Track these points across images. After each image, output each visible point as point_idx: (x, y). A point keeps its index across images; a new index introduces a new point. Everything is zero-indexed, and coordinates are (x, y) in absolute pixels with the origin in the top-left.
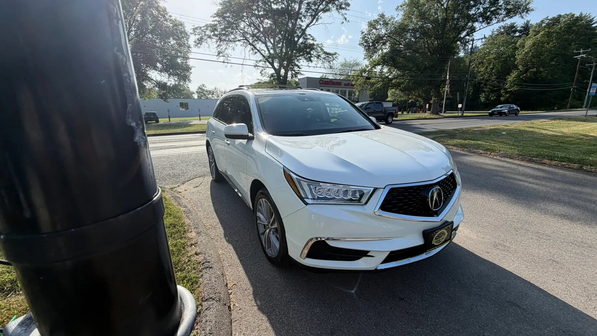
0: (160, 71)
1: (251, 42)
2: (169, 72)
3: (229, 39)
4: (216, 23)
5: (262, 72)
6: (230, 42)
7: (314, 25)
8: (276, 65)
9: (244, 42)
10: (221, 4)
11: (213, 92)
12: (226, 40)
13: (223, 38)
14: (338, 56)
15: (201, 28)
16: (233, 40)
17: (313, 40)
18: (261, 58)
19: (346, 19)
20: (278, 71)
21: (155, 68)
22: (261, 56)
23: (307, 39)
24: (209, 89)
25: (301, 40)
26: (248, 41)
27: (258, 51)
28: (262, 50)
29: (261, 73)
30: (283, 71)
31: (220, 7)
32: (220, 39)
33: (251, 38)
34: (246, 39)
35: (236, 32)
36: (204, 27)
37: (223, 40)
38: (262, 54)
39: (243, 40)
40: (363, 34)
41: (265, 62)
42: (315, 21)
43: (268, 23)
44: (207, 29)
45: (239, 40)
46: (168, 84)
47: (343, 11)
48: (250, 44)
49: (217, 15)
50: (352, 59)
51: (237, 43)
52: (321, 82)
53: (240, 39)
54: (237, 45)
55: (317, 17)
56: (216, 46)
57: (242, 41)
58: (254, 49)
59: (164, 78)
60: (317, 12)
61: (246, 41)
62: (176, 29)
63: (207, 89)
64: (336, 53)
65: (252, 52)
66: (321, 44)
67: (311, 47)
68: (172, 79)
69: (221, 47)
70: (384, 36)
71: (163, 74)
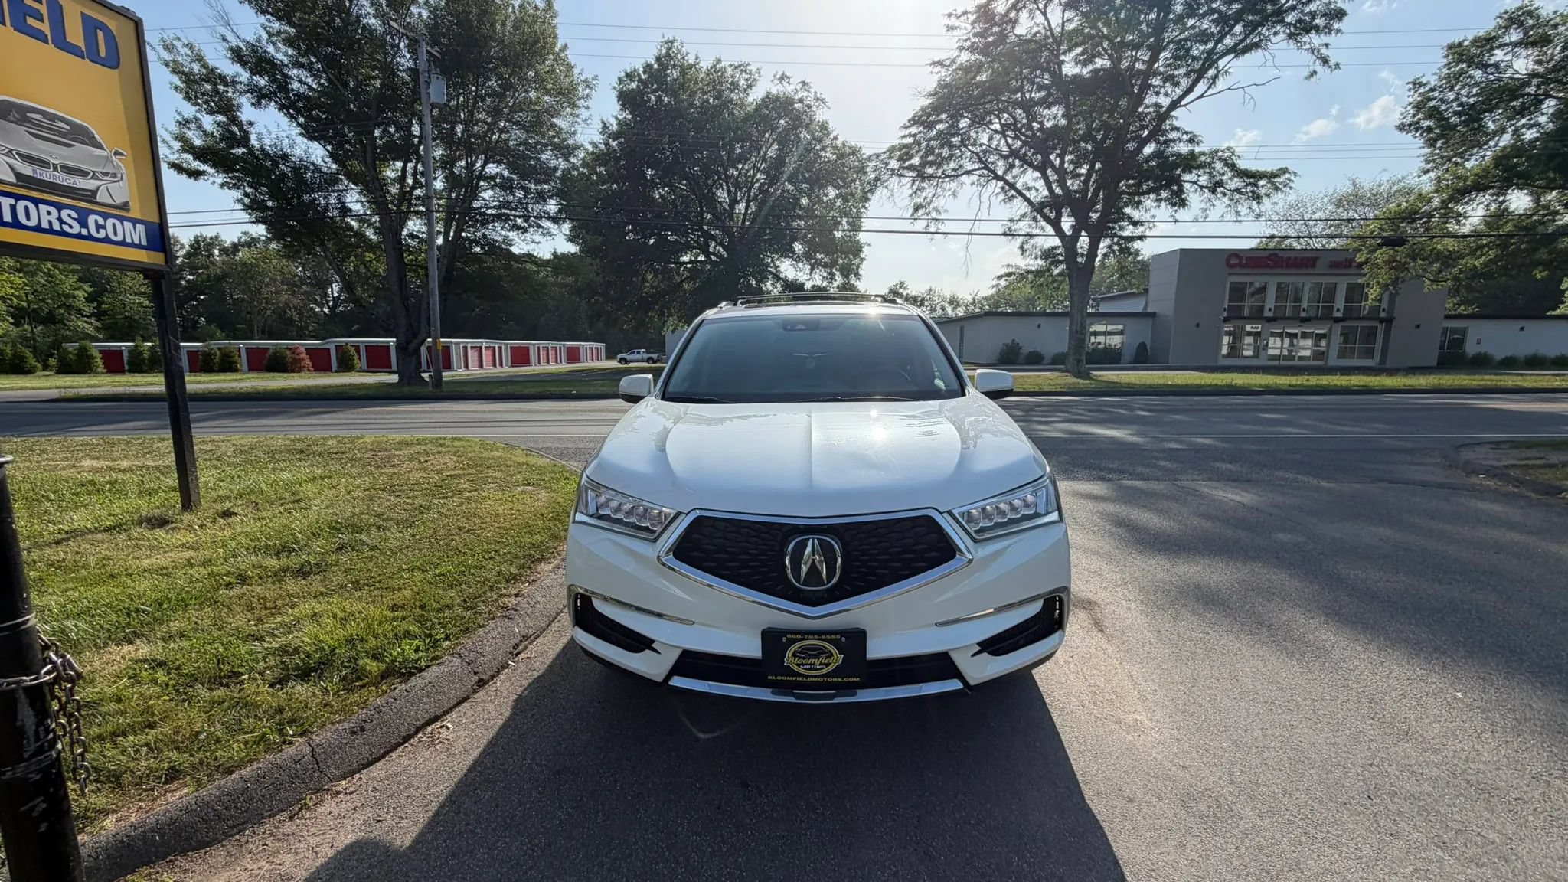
0: (795, 260)
1: (1000, 173)
2: (813, 261)
3: (943, 173)
4: (910, 140)
5: (1025, 247)
6: (947, 179)
7: (1202, 96)
8: (1067, 224)
9: (980, 176)
10: (930, 95)
11: (923, 299)
12: (936, 177)
13: (929, 171)
14: (1293, 178)
15: (878, 156)
16: (953, 173)
17: (1191, 141)
18: (1025, 208)
19: (1325, 61)
20: (1070, 242)
21: (787, 252)
22: (1026, 203)
23: (1167, 142)
24: (914, 294)
25: (1149, 149)
26: (993, 172)
27: (1019, 193)
28: (1029, 189)
29: (1021, 247)
30: (1084, 241)
31: (927, 102)
32: (922, 177)
33: (1001, 163)
34: (986, 167)
35: (963, 153)
36: (884, 153)
37: (927, 177)
38: (1027, 199)
39: (979, 169)
40: (1422, 90)
41: (1035, 219)
42: (1200, 88)
43: (1053, 116)
44: (890, 157)
45: (968, 172)
46: (808, 285)
47: (1315, 39)
48: (997, 178)
49: (914, 121)
50: (1385, 177)
51: (964, 178)
52: (1233, 261)
53: (969, 168)
54: (962, 184)
55: (1211, 72)
56: (910, 192)
57: (978, 172)
58: (1007, 188)
59: (801, 273)
60: (1210, 59)
61: (986, 172)
62: (843, 165)
63: (909, 292)
64: (1285, 171)
65: (1002, 196)
66: (1228, 149)
67: (1190, 162)
68: (817, 277)
69: (924, 194)
70: (1528, 84)
71: (800, 265)
